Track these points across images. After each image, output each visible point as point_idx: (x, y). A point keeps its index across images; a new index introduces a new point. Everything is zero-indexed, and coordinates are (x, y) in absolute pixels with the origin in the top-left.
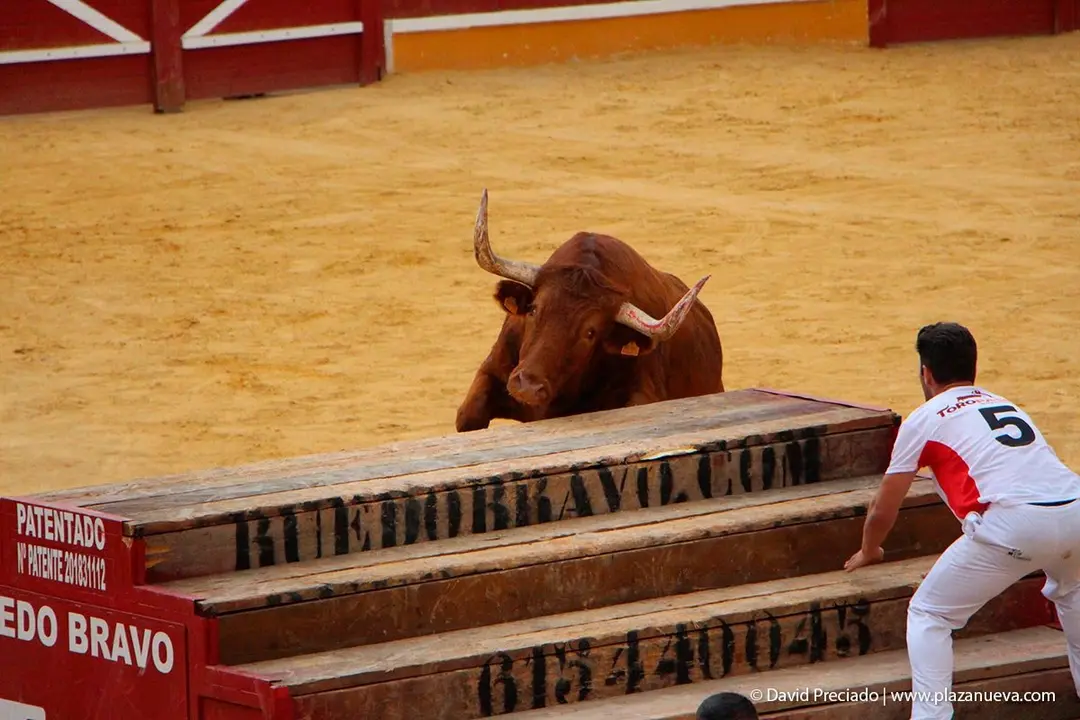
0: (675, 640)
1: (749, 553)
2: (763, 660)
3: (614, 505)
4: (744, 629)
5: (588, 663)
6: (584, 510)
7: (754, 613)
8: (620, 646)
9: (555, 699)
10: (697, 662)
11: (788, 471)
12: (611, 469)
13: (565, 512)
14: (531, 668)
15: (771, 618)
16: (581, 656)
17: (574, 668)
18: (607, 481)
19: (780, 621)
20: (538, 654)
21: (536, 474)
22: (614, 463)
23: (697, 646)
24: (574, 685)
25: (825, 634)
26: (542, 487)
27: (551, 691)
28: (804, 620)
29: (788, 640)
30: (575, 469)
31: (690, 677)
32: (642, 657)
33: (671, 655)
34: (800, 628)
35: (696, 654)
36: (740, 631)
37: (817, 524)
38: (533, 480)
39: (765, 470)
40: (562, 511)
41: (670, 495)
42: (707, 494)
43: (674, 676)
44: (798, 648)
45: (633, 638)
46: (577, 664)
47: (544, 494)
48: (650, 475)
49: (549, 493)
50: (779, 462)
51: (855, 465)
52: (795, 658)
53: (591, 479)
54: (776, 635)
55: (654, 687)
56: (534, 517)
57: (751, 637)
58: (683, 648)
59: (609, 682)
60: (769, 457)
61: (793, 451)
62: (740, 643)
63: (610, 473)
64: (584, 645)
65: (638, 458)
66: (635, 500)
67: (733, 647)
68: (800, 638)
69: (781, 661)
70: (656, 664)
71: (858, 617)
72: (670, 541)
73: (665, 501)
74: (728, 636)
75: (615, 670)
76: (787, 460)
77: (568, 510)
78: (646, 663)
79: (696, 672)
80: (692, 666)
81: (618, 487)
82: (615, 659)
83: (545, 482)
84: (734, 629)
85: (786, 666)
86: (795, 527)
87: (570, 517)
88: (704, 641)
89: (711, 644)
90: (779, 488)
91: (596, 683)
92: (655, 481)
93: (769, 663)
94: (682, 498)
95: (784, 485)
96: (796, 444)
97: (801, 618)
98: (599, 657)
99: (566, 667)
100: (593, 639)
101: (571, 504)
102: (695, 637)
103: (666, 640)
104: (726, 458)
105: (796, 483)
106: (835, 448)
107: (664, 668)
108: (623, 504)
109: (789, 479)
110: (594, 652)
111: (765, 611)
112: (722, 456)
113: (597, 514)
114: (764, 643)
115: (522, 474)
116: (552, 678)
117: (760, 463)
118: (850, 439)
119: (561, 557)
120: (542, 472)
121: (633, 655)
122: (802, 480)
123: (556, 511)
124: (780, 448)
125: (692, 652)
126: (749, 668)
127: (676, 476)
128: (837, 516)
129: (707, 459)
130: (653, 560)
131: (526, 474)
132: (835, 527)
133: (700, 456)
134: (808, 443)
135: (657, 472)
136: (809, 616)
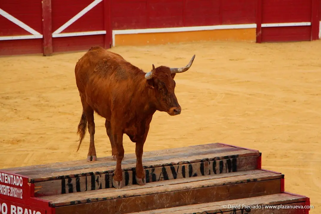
1: (215, 193)
3: (175, 176)
6: (166, 178)
7: (216, 210)
11: (227, 168)
12: (174, 166)
13: (160, 178)
15: (221, 212)
18: (173, 169)
19: (224, 213)
21: (151, 167)
22: (175, 164)
26: (153, 170)
28: (231, 213)
30: (163, 166)
37: (236, 184)
38: (150, 169)
39: (220, 167)
40: (159, 178)
41: (192, 174)
42: (203, 174)
47: (153, 173)
48: (186, 168)
49: (155, 173)
50: (224, 165)
51: (247, 167)
53: (168, 169)
56: (151, 180)
60: (221, 163)
61: (229, 162)
63: (174, 167)
65: (182, 163)
66: (181, 175)
71: (247, 213)
72: (192, 188)
73: (190, 176)
76: (227, 165)
77: (161, 178)
81: (176, 171)
86: (229, 185)
87: (161, 180)
90: (224, 173)
92: (187, 170)
94: (195, 175)
95: (226, 172)
96: (229, 160)
97: (230, 212)
101: (162, 176)
104: (208, 163)
105: (230, 172)
106: (242, 161)
108: (178, 176)
109: (228, 170)
111: (220, 210)
112: (207, 163)
113: (170, 179)
115: (147, 167)
117: (219, 165)
118: (246, 158)
119: (159, 192)
120: (153, 166)
122: (232, 171)
123: (157, 178)
124: (225, 161)
127: (193, 168)
128: (242, 182)
129: (203, 163)
130: (186, 194)
131: (148, 167)
132: (241, 186)
133: (201, 163)
134: (233, 159)
135: (188, 167)
136: (233, 212)
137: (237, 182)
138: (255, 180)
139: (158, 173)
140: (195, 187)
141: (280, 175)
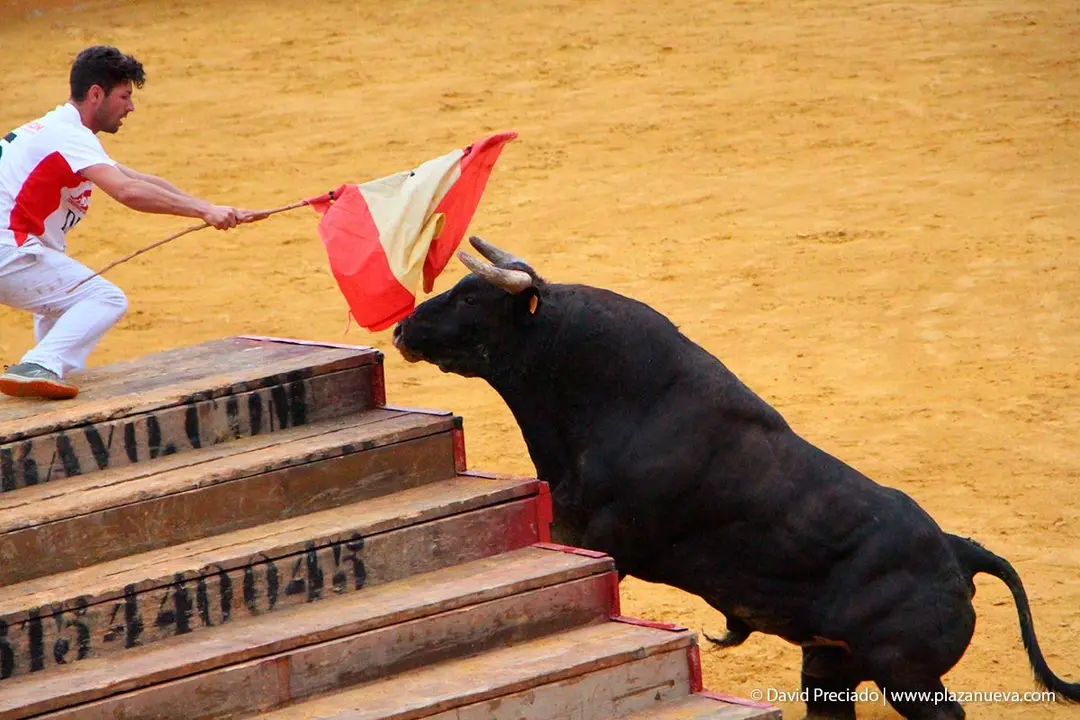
0: (172, 590)
1: (242, 499)
2: (262, 602)
3: (103, 460)
4: (241, 574)
5: (84, 620)
6: (72, 469)
7: (251, 557)
8: (118, 602)
9: (53, 659)
10: (195, 611)
11: (275, 416)
12: (96, 426)
13: (52, 473)
14: (27, 631)
15: (267, 561)
16: (78, 615)
17: (71, 627)
18: (94, 438)
19: (277, 563)
20: (35, 618)
21: (20, 437)
22: (100, 420)
23: (195, 595)
24: (72, 645)
25: (321, 572)
26: (27, 449)
27: (49, 652)
28: (300, 560)
29: (285, 582)
30: (60, 428)
31: (190, 626)
32: (141, 612)
33: (170, 606)
34: (297, 568)
35: (195, 603)
36: (237, 576)
37: (308, 465)
38: (18, 443)
39: (251, 415)
40: (50, 473)
41: (159, 447)
42: (197, 445)
43: (173, 626)
44: (296, 588)
45: (130, 592)
46: (75, 623)
47: (30, 457)
48: (137, 430)
49: (34, 455)
50: (265, 406)
51: (340, 405)
52: (295, 598)
53: (77, 437)
54: (273, 579)
55: (154, 639)
56: (20, 480)
57: (249, 581)
58: (182, 599)
59: (108, 639)
60: (255, 403)
61: (278, 395)
62: (238, 590)
63: (96, 431)
64: (82, 603)
65: (125, 413)
66: (124, 456)
67: (231, 594)
68: (297, 579)
69: (280, 603)
70: (154, 617)
71: (352, 553)
72: (161, 493)
73: (153, 455)
74: (225, 584)
75: (114, 626)
76: (274, 405)
77: (57, 471)
78: (144, 617)
79: (195, 621)
80: (191, 615)
81: (106, 443)
82: (113, 614)
83: (30, 445)
84: (231, 575)
85: (284, 607)
86: (286, 469)
87: (57, 478)
88: (202, 589)
89: (209, 591)
90: (266, 433)
91: (95, 640)
92: (142, 435)
93: (268, 606)
94: (171, 450)
95: (272, 430)
96: (282, 388)
97: (297, 558)
98: (97, 615)
99: (63, 627)
100: (90, 596)
101: (59, 465)
102: (192, 586)
103: (164, 591)
104: (212, 406)
105: (283, 426)
106: (320, 389)
107: (163, 620)
108: (112, 460)
109: (277, 423)
110: (90, 610)
111: (261, 554)
112: (208, 405)
113: (86, 473)
114: (261, 586)
115: (4, 438)
116: (49, 639)
117: (247, 410)
118: (334, 378)
119: (51, 518)
120: (26, 434)
121: (131, 609)
122: (289, 424)
123: (42, 471)
124: (265, 393)
125: (191, 602)
126: (248, 612)
127: (163, 427)
128: (326, 456)
129: (193, 410)
130: (146, 513)
131: (9, 438)
132: (324, 467)
133: (186, 407)
134: (292, 386)
135: (144, 424)
136: (305, 555)
137: (309, 458)
138: (368, 446)
139: (44, 456)
140: (171, 488)
141: (448, 419)
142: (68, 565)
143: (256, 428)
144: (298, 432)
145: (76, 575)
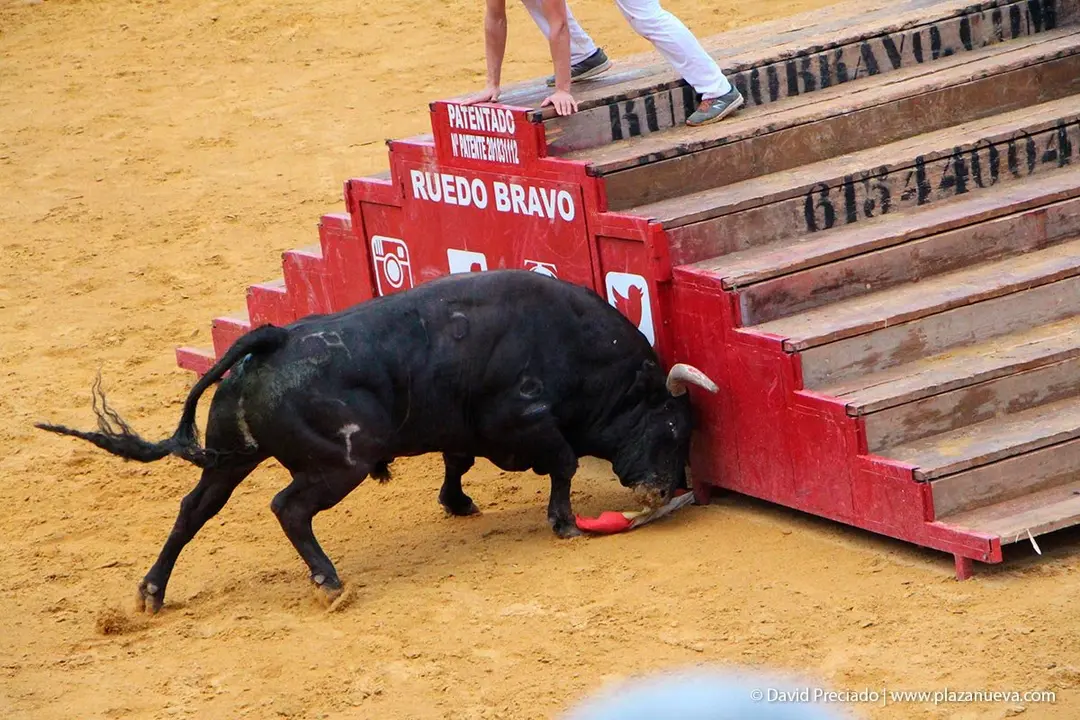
0: (952, 160)
1: (1005, 89)
2: (1023, 168)
3: (896, 62)
4: (1005, 147)
5: (886, 184)
6: (873, 69)
7: (1014, 133)
8: (910, 170)
9: (863, 214)
10: (971, 176)
11: (1031, 22)
12: (891, 36)
13: (858, 73)
14: (843, 192)
15: (1027, 136)
16: (881, 180)
17: (877, 190)
18: (889, 45)
19: (1034, 138)
20: (849, 183)
21: (833, 46)
22: (894, 31)
23: (970, 164)
24: (877, 204)
25: (1070, 144)
26: (839, 55)
27: (860, 208)
28: (1053, 135)
29: (1041, 151)
30: (863, 38)
31: (967, 187)
32: (929, 177)
33: (951, 173)
34: (1050, 141)
35: (970, 170)
36: (1003, 148)
37: (1058, 60)
38: (832, 50)
39: (1012, 23)
40: (856, 73)
41: (940, 50)
42: (969, 48)
43: (954, 188)
44: (1050, 157)
45: (921, 162)
46: (879, 187)
47: (841, 61)
48: (922, 38)
49: (845, 60)
50: (1023, 15)
52: (1049, 164)
53: (877, 45)
54: (1031, 150)
55: (939, 198)
56: (834, 79)
57: (1012, 152)
58: (960, 167)
59: (904, 198)
60: (1015, 13)
61: (1033, 6)
62: (1004, 160)
63: (891, 39)
64: (884, 171)
65: (913, 25)
66: (913, 57)
67: (998, 162)
68: (1051, 149)
69: (1037, 168)
70: (940, 181)
72: (942, 86)
73: (935, 56)
74: (994, 155)
75: (908, 188)
76: (1030, 13)
77: (862, 71)
78: (932, 181)
79: (971, 184)
80: (968, 180)
81: (898, 48)
82: (908, 180)
83: (841, 52)
84: (997, 148)
85: (1041, 171)
86: (1040, 64)
87: (862, 77)
88: (975, 159)
89: (980, 161)
90: (1024, 36)
91: (895, 199)
92: (926, 41)
93: (1028, 171)
94: (949, 53)
95: (1029, 34)
97: (1050, 133)
98: (895, 180)
99: (870, 189)
100: (890, 165)
101: (863, 66)
102: (967, 157)
103: (946, 161)
104: (981, 17)
105: (1038, 31)
107: (946, 183)
108: (903, 61)
109: (1032, 28)
110: (890, 176)
111: (1022, 130)
112: (978, 17)
113: (884, 72)
114: (1022, 156)
115: (822, 47)
116: (860, 199)
117: (1009, 18)
119: (859, 107)
120: (838, 43)
121: (921, 175)
122: (1043, 28)
123: (851, 72)
124: (1023, 5)
125: (967, 170)
126: (1013, 176)
127: (942, 35)
128: (1073, 53)
129: (966, 20)
130: (930, 102)
131: (825, 47)
132: (1071, 61)
133: (961, 18)
135: (928, 33)
136: (1056, 131)
137: (1058, 55)
139: (852, 60)
140: (949, 82)
142: (873, 143)
143: (1016, 32)
144: (1051, 34)
145: (878, 150)
